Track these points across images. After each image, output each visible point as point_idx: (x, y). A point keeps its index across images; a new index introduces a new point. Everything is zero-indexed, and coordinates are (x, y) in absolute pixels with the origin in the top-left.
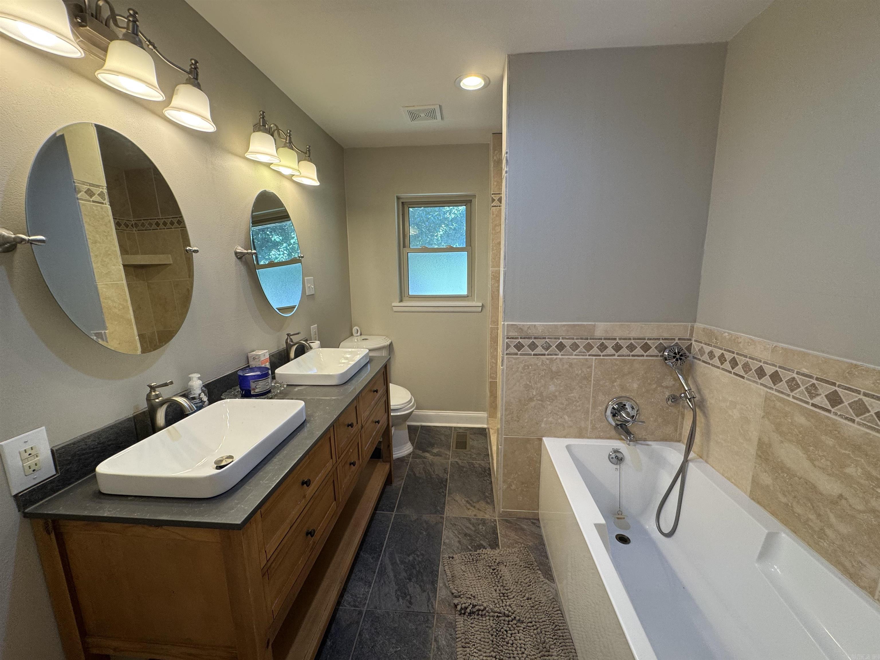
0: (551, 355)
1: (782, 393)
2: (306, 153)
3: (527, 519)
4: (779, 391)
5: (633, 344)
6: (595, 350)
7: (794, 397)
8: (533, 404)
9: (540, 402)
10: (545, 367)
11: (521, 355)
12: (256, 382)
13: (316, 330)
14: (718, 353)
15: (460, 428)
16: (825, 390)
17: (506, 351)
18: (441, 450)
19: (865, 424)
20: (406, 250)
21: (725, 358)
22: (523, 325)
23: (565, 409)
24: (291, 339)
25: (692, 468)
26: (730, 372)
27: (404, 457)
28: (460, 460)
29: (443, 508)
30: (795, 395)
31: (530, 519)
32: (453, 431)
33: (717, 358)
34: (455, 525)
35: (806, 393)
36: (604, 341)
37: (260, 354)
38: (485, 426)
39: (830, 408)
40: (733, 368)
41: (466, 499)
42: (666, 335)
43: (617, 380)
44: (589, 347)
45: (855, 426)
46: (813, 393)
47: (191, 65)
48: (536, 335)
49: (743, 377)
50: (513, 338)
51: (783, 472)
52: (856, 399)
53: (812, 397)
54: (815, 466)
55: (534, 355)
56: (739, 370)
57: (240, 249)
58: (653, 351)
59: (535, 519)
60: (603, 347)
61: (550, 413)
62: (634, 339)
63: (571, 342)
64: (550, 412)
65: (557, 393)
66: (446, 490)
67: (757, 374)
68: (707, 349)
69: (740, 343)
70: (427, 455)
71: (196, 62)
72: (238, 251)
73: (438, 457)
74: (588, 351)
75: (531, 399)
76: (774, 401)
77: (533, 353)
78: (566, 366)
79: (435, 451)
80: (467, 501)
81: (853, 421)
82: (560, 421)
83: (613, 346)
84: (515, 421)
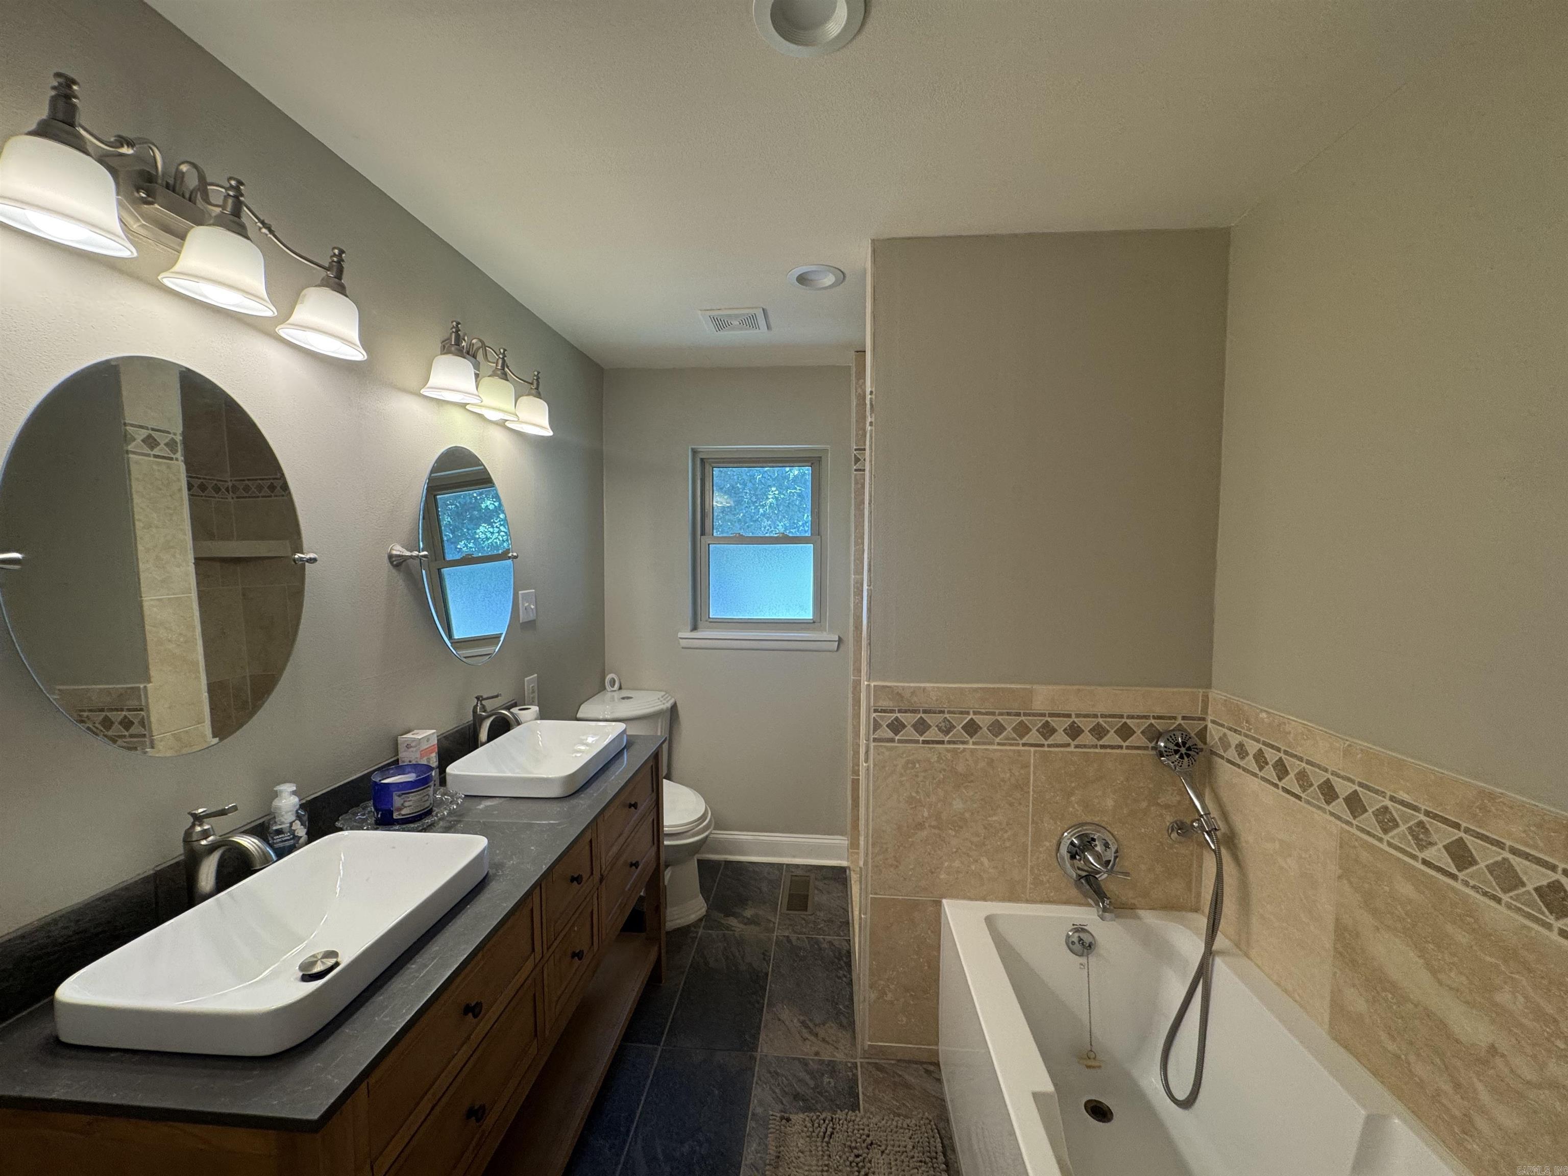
0: (954, 743)
1: (1369, 833)
2: (532, 384)
3: (916, 1063)
4: (1363, 830)
5: (1101, 726)
6: (1034, 736)
7: (1390, 844)
8: (924, 834)
9: (937, 831)
10: (943, 766)
11: (900, 741)
12: (404, 796)
13: (535, 684)
14: (1252, 747)
15: (797, 866)
16: (1443, 835)
17: (874, 733)
18: (761, 913)
19: (1520, 909)
20: (705, 540)
21: (1266, 759)
22: (903, 688)
23: (984, 844)
24: (483, 707)
25: (1221, 968)
26: (1276, 786)
27: (689, 926)
28: (795, 932)
29: (756, 1037)
30: (1392, 841)
31: (922, 1063)
32: (784, 873)
33: (1251, 756)
34: (777, 1074)
35: (1410, 838)
36: (1049, 719)
37: (420, 737)
38: (844, 863)
39: (1453, 870)
40: (1280, 779)
41: (802, 1018)
42: (1159, 710)
43: (1076, 792)
44: (1022, 730)
45: (1502, 909)
46: (1422, 840)
47: (332, 257)
48: (927, 706)
49: (1299, 798)
50: (885, 711)
51: (1384, 989)
52: (1499, 858)
53: (1421, 848)
54: (1440, 983)
55: (924, 742)
56: (1289, 781)
57: (398, 550)
58: (1138, 739)
59: (931, 1064)
60: (1047, 731)
61: (956, 852)
62: (1103, 716)
63: (989, 719)
64: (954, 850)
65: (967, 815)
66: (763, 997)
67: (1322, 794)
68: (1234, 739)
69: (1290, 733)
70: (733, 922)
71: (342, 252)
72: (394, 552)
73: (753, 926)
74: (1021, 736)
75: (920, 826)
76: (1355, 847)
77: (921, 739)
78: (982, 764)
79: (748, 913)
80: (803, 1023)
81: (1499, 901)
82: (973, 867)
83: (1065, 729)
84: (891, 866)
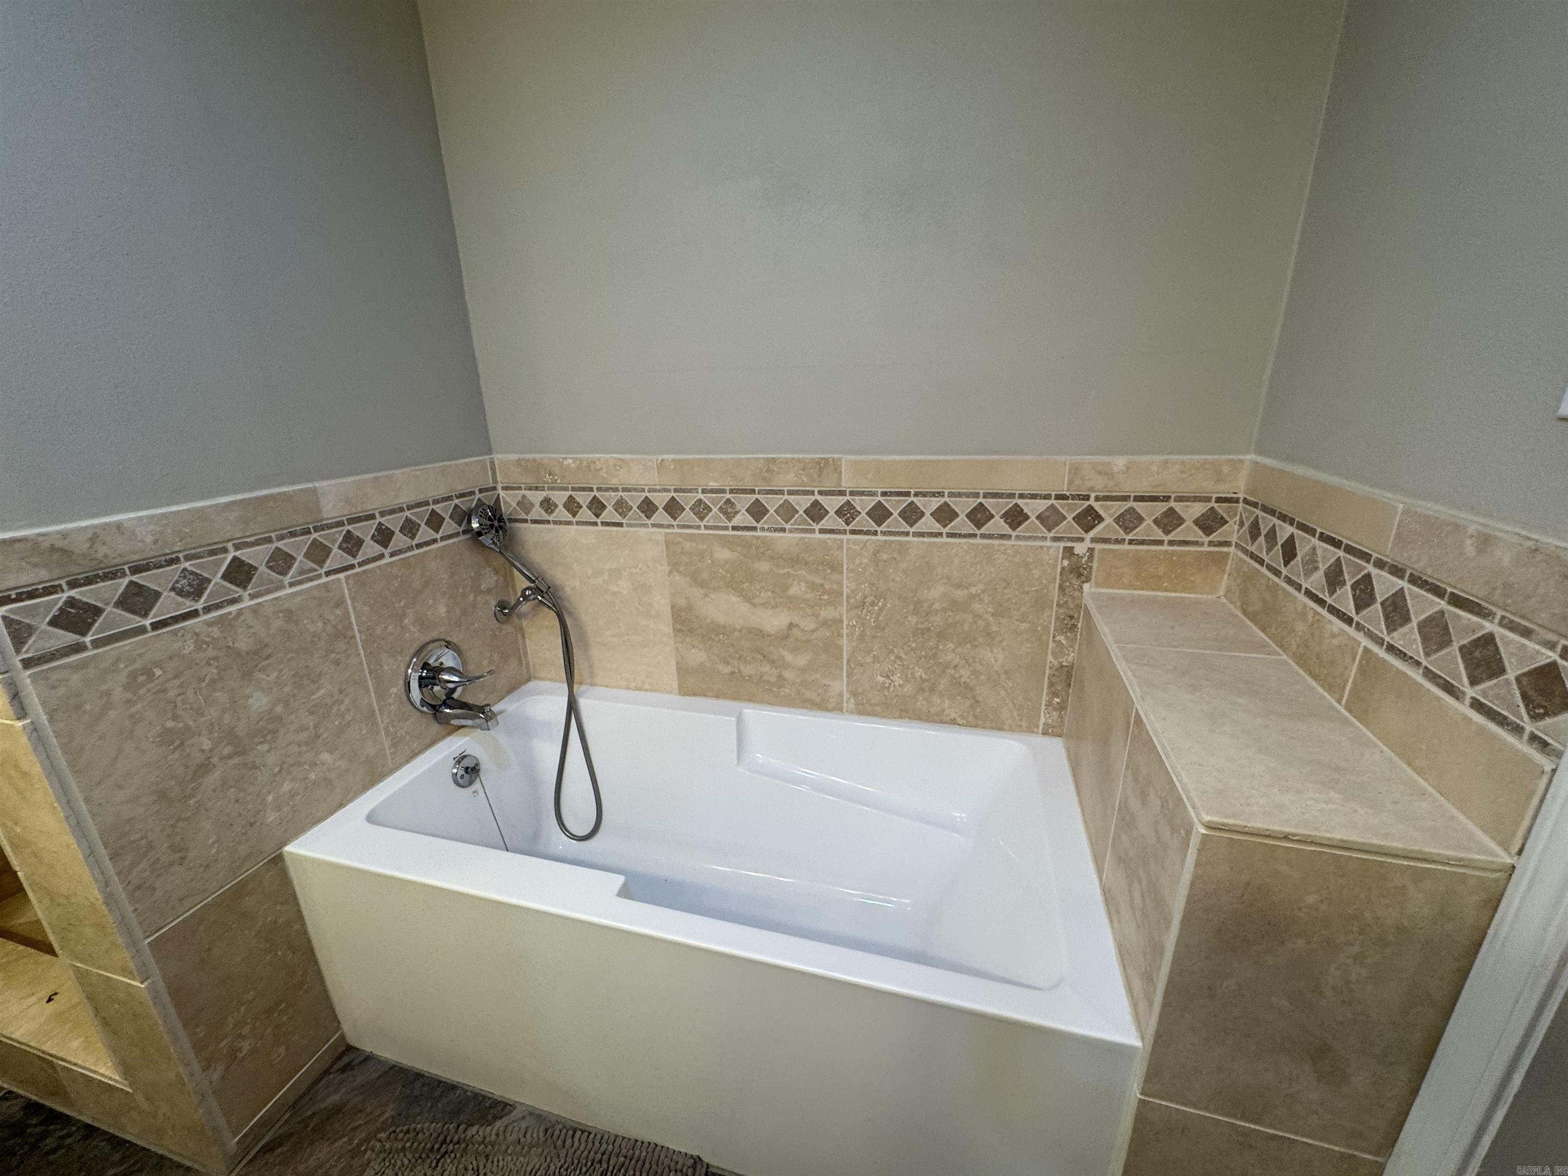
0: (218, 606)
1: (689, 527)
3: (319, 1079)
4: (683, 527)
5: (411, 520)
6: (337, 557)
7: (706, 527)
8: (212, 779)
9: (236, 760)
10: (211, 652)
11: (97, 644)
14: (560, 497)
16: (743, 502)
17: (18, 653)
19: (798, 529)
21: (579, 503)
22: (64, 535)
23: (317, 736)
26: (595, 524)
30: (707, 524)
31: (327, 1072)
33: (561, 507)
35: (721, 515)
36: (350, 528)
39: (755, 524)
40: (597, 516)
42: (461, 487)
43: (408, 611)
44: (319, 553)
45: (787, 535)
46: (730, 513)
48: (136, 557)
49: (620, 525)
50: (31, 595)
51: (717, 635)
52: (782, 502)
53: (730, 519)
54: (754, 605)
55: (156, 626)
56: (610, 514)
58: (449, 526)
59: (340, 1058)
60: (352, 544)
61: (280, 771)
62: (410, 508)
63: (265, 551)
64: (277, 770)
65: (279, 709)
67: (642, 512)
68: (536, 497)
69: (601, 469)
74: (321, 562)
75: (205, 768)
76: (679, 543)
77: (147, 622)
78: (277, 624)
81: (783, 530)
82: (313, 776)
83: (373, 536)
84: (172, 864)
